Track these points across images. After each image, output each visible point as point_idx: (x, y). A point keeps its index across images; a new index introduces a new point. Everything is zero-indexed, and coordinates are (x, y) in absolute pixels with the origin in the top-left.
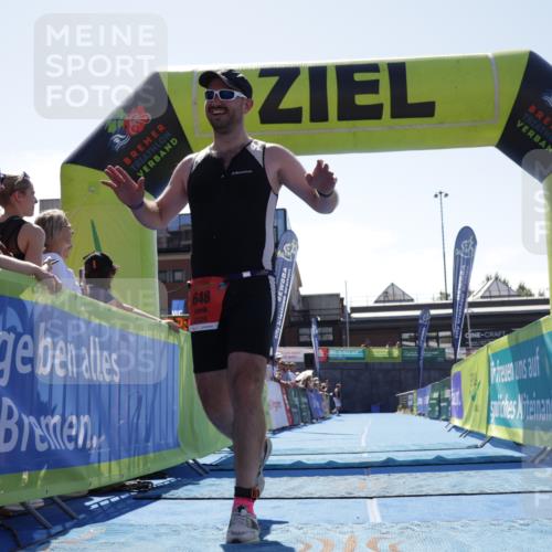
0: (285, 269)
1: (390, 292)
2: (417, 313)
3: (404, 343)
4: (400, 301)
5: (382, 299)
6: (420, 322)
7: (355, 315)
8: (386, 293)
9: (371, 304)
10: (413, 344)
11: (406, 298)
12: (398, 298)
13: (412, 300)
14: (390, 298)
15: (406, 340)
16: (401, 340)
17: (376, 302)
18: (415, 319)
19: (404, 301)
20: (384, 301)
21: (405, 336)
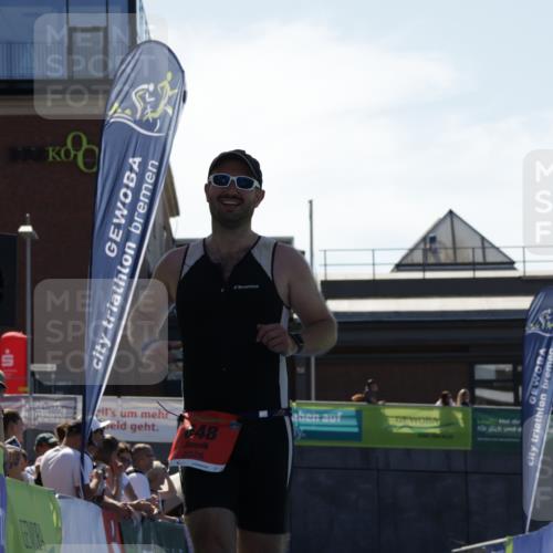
0: (135, 162)
1: (444, 237)
2: (522, 303)
3: (481, 393)
4: (473, 266)
5: (418, 257)
6: (531, 329)
7: (336, 306)
8: (429, 240)
9: (385, 272)
10: (508, 397)
11: (492, 257)
12: (466, 256)
13: (510, 264)
14: (443, 257)
15: (488, 384)
16: (473, 384)
17: (399, 267)
18: (516, 320)
19: (486, 265)
20: (424, 267)
21: (486, 371)
